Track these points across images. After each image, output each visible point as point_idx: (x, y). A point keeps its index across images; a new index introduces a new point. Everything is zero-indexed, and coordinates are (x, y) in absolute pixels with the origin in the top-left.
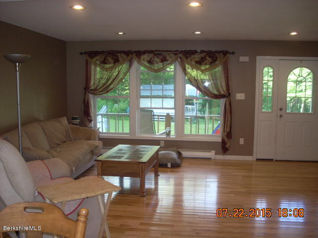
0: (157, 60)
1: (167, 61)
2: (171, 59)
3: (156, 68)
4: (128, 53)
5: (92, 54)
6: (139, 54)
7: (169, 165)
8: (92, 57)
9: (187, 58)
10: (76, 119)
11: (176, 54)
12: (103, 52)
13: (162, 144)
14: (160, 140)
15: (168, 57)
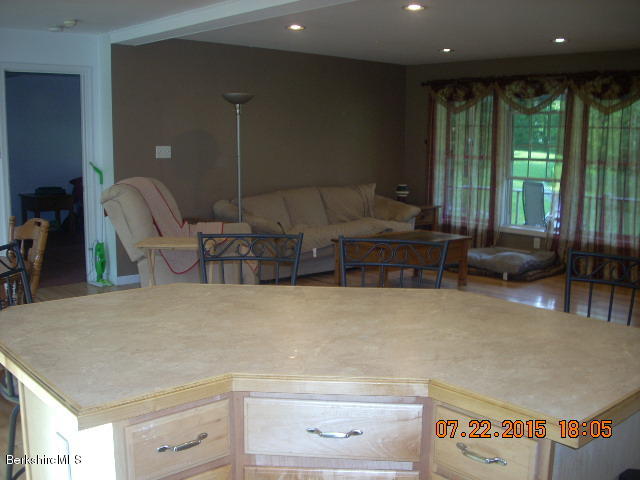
0: (530, 91)
1: (547, 93)
2: (553, 90)
3: (529, 107)
4: (486, 82)
5: (437, 85)
6: (504, 82)
7: (505, 276)
8: (436, 91)
9: (579, 88)
10: (404, 189)
11: (561, 81)
12: (451, 81)
13: (537, 244)
14: (533, 237)
15: (547, 87)
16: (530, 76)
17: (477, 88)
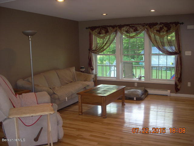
0: (131, 30)
1: (138, 30)
2: (140, 30)
3: (131, 36)
4: (113, 27)
5: (93, 28)
6: (120, 27)
8: (93, 30)
9: (151, 28)
10: (83, 68)
11: (144, 26)
12: (99, 27)
13: (136, 85)
14: (134, 82)
15: (138, 28)
16: (131, 24)
17: (109, 29)
